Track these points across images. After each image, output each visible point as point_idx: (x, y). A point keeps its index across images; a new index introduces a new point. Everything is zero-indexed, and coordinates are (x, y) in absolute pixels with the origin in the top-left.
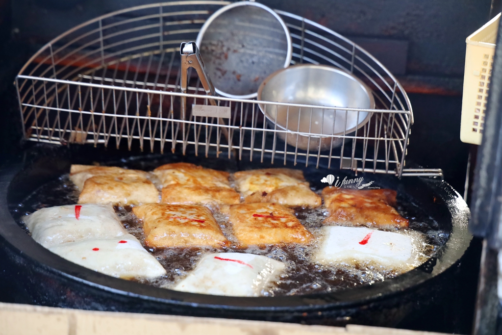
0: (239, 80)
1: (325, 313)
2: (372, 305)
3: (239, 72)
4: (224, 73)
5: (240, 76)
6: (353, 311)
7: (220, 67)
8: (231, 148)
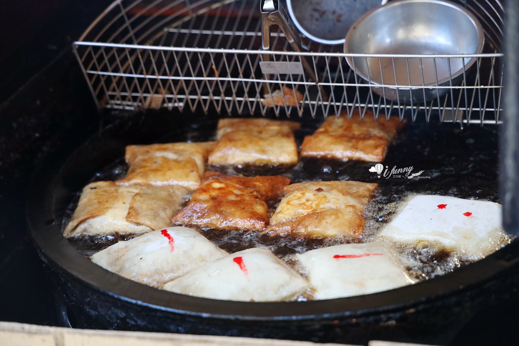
0: (339, 21)
1: (361, 320)
2: (421, 307)
3: (339, 11)
4: (323, 13)
5: (340, 16)
6: (398, 315)
7: (318, 7)
8: (318, 104)
